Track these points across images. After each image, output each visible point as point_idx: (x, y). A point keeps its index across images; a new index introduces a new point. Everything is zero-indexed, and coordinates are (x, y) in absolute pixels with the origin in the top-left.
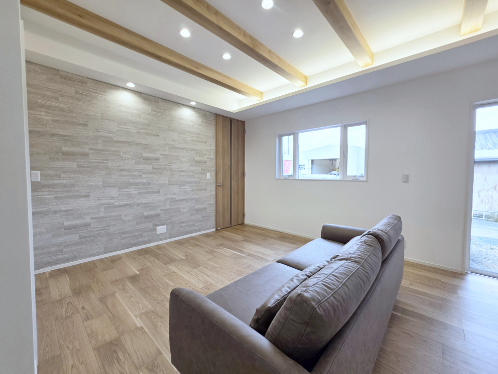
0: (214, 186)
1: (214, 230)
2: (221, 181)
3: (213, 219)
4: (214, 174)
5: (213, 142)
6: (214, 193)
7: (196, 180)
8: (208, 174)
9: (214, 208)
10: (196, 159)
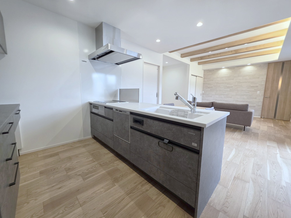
0: (262, 97)
1: (260, 117)
2: (268, 95)
3: (260, 112)
4: (263, 92)
5: (265, 77)
6: (262, 100)
7: (250, 94)
8: (258, 92)
9: (261, 107)
10: (251, 85)
